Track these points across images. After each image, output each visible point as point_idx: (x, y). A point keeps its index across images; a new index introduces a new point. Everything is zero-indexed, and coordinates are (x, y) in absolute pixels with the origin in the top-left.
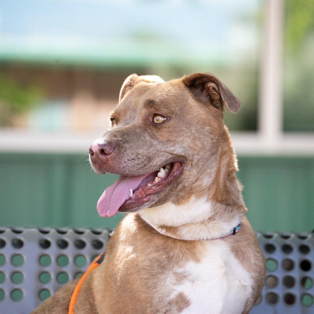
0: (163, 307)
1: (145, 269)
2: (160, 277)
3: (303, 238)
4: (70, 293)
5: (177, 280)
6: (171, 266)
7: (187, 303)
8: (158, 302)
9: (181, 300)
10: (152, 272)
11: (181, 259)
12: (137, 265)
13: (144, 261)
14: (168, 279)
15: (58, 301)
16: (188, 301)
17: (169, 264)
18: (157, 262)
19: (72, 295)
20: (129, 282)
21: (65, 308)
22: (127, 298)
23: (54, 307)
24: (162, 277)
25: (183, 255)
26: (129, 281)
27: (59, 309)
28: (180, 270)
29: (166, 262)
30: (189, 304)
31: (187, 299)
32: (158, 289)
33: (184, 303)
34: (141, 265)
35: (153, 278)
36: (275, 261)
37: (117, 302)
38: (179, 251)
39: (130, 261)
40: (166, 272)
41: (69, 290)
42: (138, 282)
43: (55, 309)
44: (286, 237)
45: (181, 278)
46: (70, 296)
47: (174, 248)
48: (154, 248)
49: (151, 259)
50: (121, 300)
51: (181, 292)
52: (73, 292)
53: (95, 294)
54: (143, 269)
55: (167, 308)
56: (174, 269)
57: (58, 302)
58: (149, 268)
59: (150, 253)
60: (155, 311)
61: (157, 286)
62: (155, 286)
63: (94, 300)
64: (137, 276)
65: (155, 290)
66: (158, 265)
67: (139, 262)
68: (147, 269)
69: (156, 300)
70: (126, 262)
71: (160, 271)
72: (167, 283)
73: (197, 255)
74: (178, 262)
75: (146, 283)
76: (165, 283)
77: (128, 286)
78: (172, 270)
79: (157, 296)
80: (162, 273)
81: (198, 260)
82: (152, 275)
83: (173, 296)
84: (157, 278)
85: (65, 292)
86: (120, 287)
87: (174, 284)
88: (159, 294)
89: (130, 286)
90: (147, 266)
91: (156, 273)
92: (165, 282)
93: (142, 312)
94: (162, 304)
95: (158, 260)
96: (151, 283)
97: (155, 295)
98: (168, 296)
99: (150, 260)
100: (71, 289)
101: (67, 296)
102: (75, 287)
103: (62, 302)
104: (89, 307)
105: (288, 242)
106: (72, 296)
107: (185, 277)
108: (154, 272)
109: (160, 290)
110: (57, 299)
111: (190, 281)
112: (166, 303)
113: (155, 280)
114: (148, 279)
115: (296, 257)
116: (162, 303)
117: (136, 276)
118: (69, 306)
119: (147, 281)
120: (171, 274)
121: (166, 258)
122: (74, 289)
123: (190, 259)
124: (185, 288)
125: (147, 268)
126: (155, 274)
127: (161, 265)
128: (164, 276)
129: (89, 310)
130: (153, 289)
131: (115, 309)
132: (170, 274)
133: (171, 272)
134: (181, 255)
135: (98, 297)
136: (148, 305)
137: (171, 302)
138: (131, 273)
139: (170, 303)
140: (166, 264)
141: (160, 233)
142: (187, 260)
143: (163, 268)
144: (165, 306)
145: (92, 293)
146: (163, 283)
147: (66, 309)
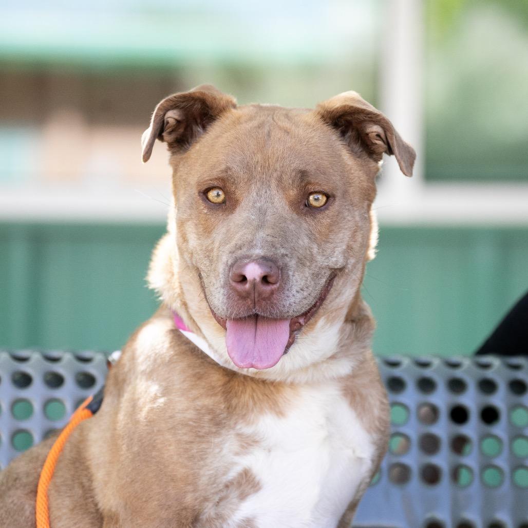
0: (216, 493)
1: (187, 425)
2: (213, 440)
3: (455, 366)
4: (39, 463)
5: (242, 447)
6: (232, 423)
7: (256, 487)
8: (208, 485)
9: (246, 481)
10: (199, 432)
11: (250, 409)
12: (171, 417)
13: (186, 410)
14: (227, 445)
15: (16, 479)
16: (258, 483)
17: (229, 418)
18: (209, 414)
19: (42, 466)
20: (154, 447)
21: (29, 491)
22: (151, 475)
23: (9, 489)
24: (217, 440)
25: (255, 403)
26: (155, 444)
27: (19, 492)
28: (247, 430)
29: (225, 415)
30: (260, 489)
31: (257, 479)
32: (208, 461)
33: (250, 486)
34: (179, 416)
35: (199, 442)
36: (405, 407)
37: (132, 481)
38: (249, 398)
39: (158, 409)
40: (223, 431)
41: (37, 458)
42: (171, 448)
43: (12, 492)
44: (425, 365)
45: (248, 443)
46: (40, 469)
47: (242, 392)
48: (205, 390)
49: (198, 408)
50: (140, 478)
51: (247, 468)
52: (44, 461)
53: (94, 470)
54: (182, 425)
55: (223, 494)
56: (238, 427)
57: (18, 481)
58: (194, 424)
59: (198, 398)
60: (202, 498)
61: (205, 456)
62: (203, 456)
63: (90, 480)
64: (171, 437)
65: (202, 463)
66: (211, 420)
67: (177, 411)
68: (190, 425)
69: (203, 480)
70: (152, 409)
71: (214, 430)
72: (225, 451)
73: (280, 405)
74: (245, 415)
75: (187, 449)
76: (220, 451)
77: (154, 454)
78: (233, 428)
79: (206, 474)
80: (217, 434)
81: (280, 413)
82: (200, 437)
83: (232, 474)
84: (208, 442)
85: (30, 461)
86: (138, 454)
87: (237, 454)
88: (208, 470)
89: (157, 453)
90: (190, 419)
91: (206, 433)
92: (222, 449)
93: (176, 500)
94: (215, 487)
95: (211, 411)
96: (195, 451)
97: (202, 472)
98: (224, 474)
99: (197, 410)
100: (41, 458)
101: (35, 469)
102: (48, 453)
103: (24, 480)
104: (81, 492)
105: (428, 373)
106: (42, 468)
107: (256, 442)
108: (204, 431)
109: (211, 462)
110: (15, 476)
111: (264, 449)
112: (221, 487)
113: (204, 446)
114: (192, 442)
115: (441, 399)
116: (215, 485)
117: (168, 436)
118: (37, 486)
119: (188, 446)
120: (233, 436)
121: (225, 407)
122: (46, 456)
123: (266, 410)
124: (254, 461)
125: (191, 423)
126: (204, 435)
127: (217, 419)
128: (220, 439)
129: (80, 498)
130: (199, 461)
131: (128, 494)
132: (229, 436)
133: (232, 432)
134: (251, 403)
135: (99, 475)
136: (190, 488)
137: (229, 484)
138: (159, 431)
139: (227, 486)
140: (224, 419)
141: (219, 364)
142: (261, 411)
143: (218, 424)
144: (220, 491)
145: (87, 468)
146: (217, 450)
147: (32, 492)
